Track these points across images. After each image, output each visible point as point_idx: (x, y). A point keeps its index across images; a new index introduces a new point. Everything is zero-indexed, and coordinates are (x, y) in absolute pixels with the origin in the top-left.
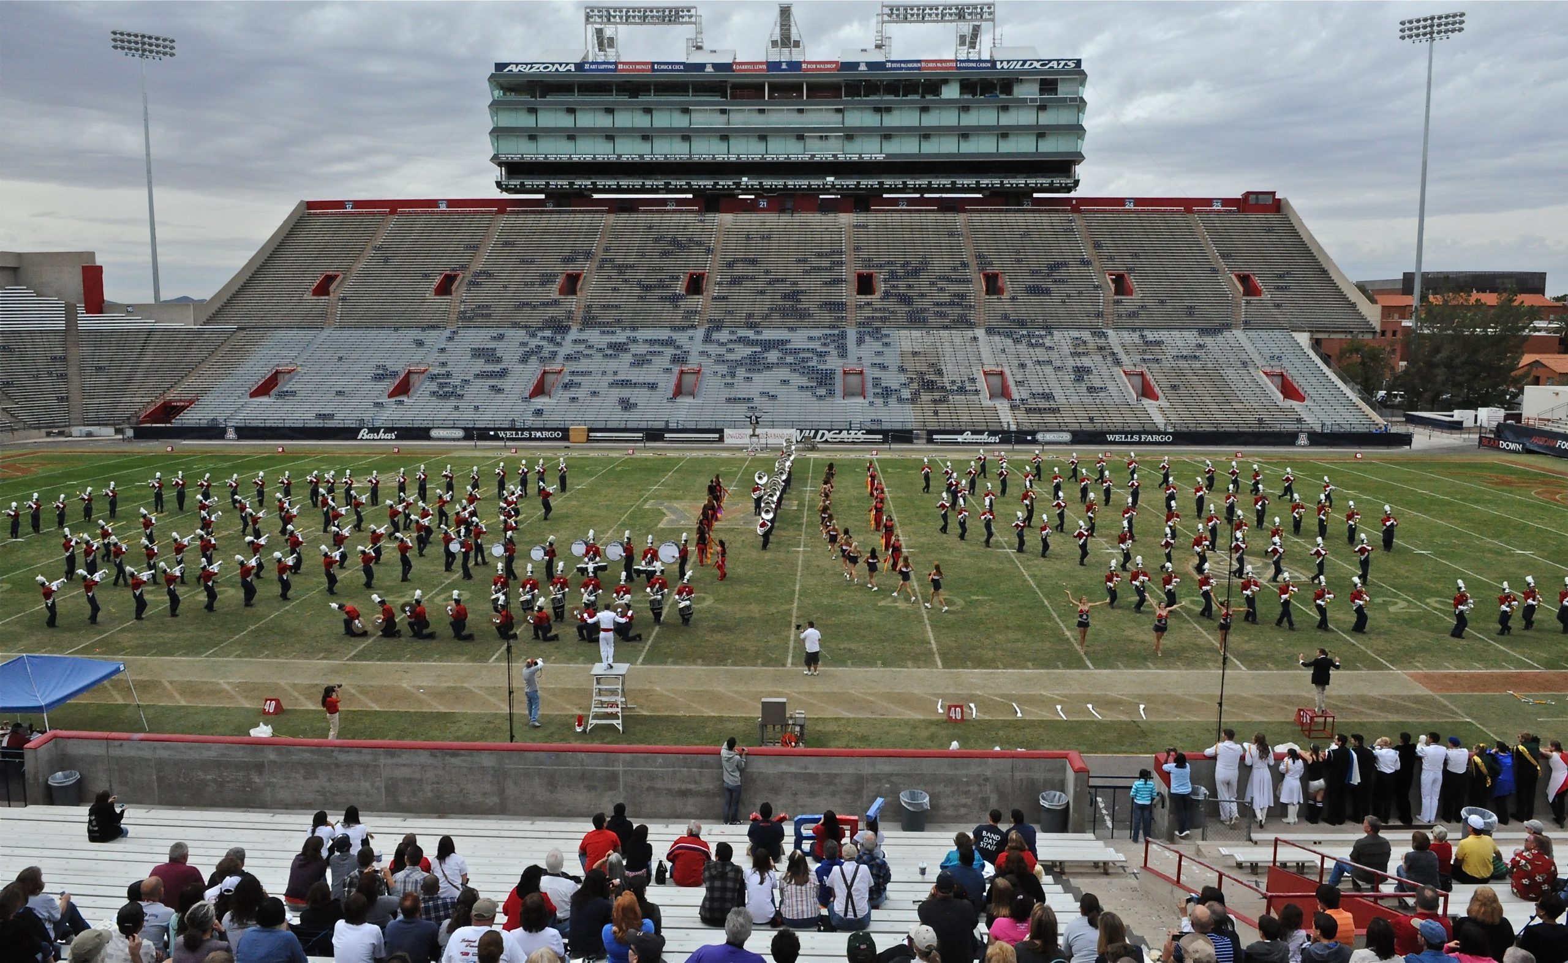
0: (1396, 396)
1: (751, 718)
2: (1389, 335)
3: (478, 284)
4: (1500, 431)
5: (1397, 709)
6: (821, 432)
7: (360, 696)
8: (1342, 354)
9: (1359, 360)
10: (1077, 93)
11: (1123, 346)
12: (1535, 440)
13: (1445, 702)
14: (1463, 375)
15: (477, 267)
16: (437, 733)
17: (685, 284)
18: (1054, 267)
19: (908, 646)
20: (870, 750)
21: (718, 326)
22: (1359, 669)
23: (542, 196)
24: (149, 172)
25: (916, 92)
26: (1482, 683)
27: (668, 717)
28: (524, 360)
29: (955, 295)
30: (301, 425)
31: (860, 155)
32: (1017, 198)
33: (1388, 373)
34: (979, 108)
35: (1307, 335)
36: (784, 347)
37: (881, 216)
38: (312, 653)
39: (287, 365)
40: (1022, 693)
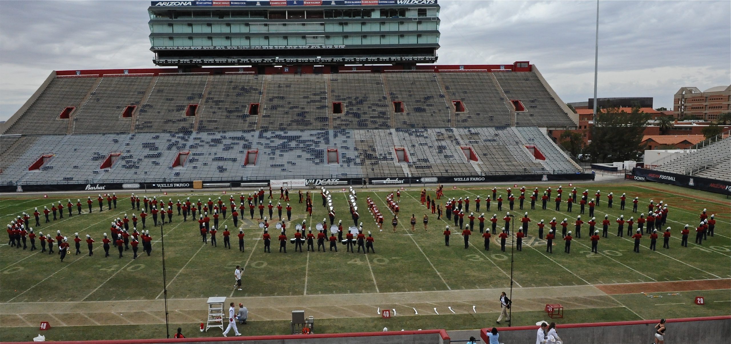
0: (587, 156)
1: (287, 321)
2: (583, 128)
3: (145, 111)
4: (634, 171)
5: (591, 303)
6: (317, 180)
7: (90, 319)
8: (562, 137)
9: (570, 140)
10: (436, 15)
11: (460, 135)
12: (650, 175)
13: (613, 299)
14: (617, 146)
15: (145, 102)
16: (130, 336)
17: (249, 109)
18: (427, 98)
19: (362, 283)
20: (345, 334)
21: (266, 130)
22: (573, 285)
23: (177, 67)
25: (360, 16)
26: (629, 289)
28: (169, 148)
29: (380, 113)
30: (56, 184)
31: (333, 46)
32: (409, 66)
33: (583, 145)
34: (389, 22)
35: (545, 129)
36: (299, 140)
37: (344, 75)
38: (64, 298)
39: (48, 154)
40: (417, 303)
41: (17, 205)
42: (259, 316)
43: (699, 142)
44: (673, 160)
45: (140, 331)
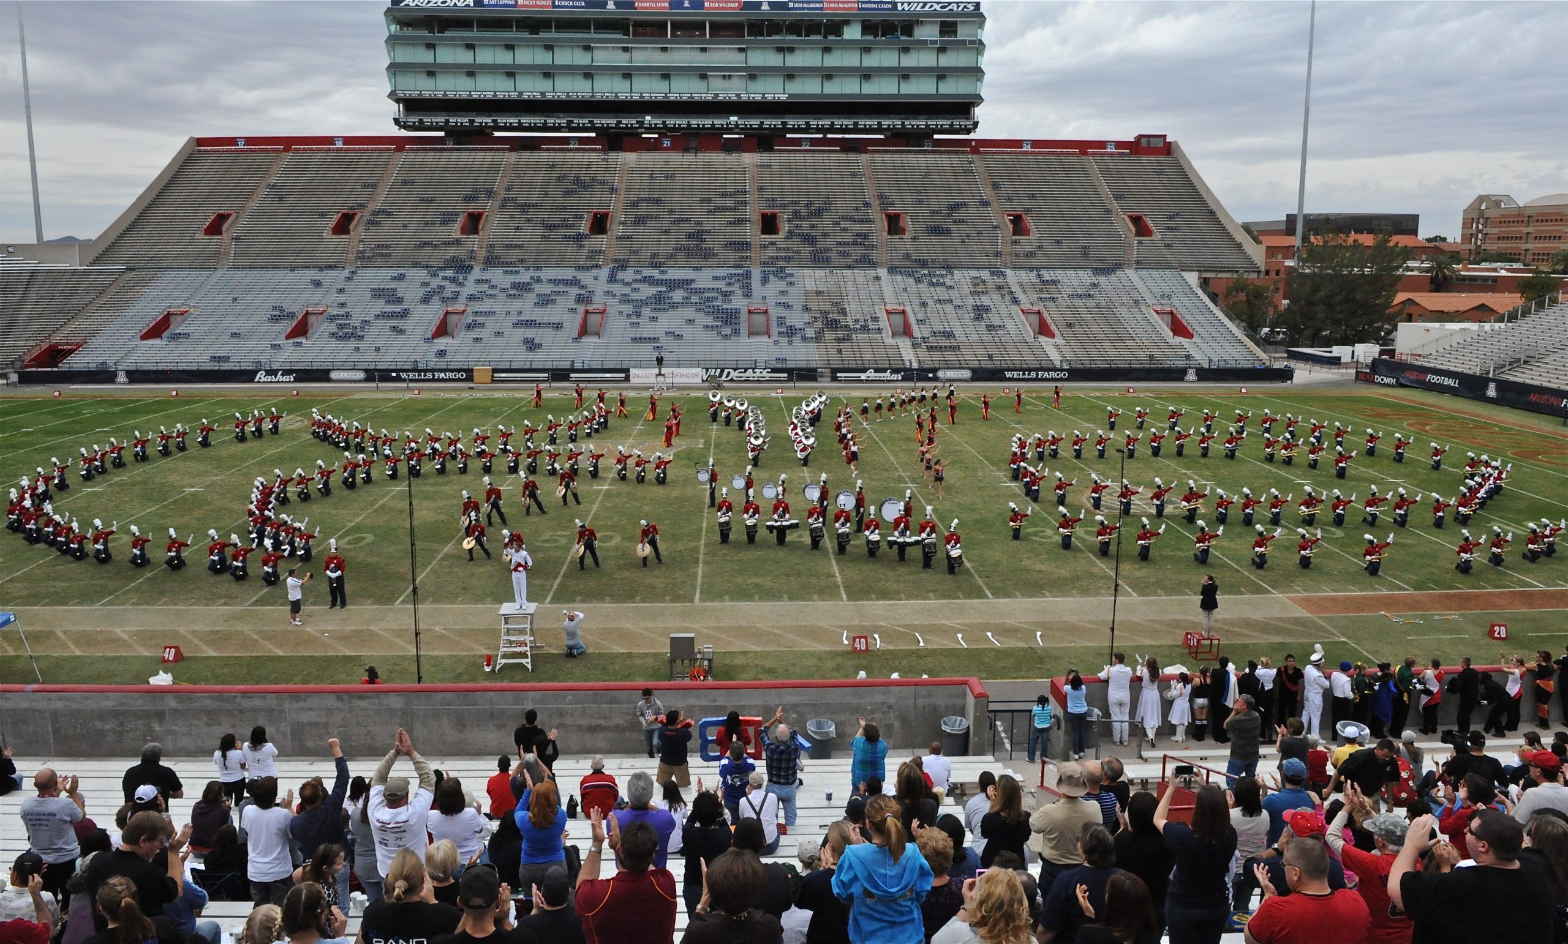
0: (1278, 333)
1: (660, 654)
2: (1273, 274)
3: (377, 223)
4: (1375, 366)
5: (1279, 631)
6: (726, 371)
7: (264, 642)
8: (1229, 292)
9: (1245, 299)
10: (976, 36)
11: (1021, 285)
12: (1407, 374)
13: (1323, 624)
14: (1341, 312)
15: (376, 205)
16: (343, 676)
17: (589, 223)
18: (955, 207)
19: (813, 580)
20: (777, 682)
21: (622, 266)
22: (1241, 593)
23: (442, 134)
24: (28, 107)
25: (819, 33)
26: (1357, 605)
28: (426, 300)
29: (857, 235)
30: (196, 368)
31: (763, 94)
32: (918, 139)
34: (880, 48)
35: (1195, 275)
36: (689, 287)
37: (784, 156)
38: (212, 599)
39: (179, 307)
40: (924, 623)
41: (119, 409)
42: (604, 642)
43: (1511, 309)
44: (1454, 345)
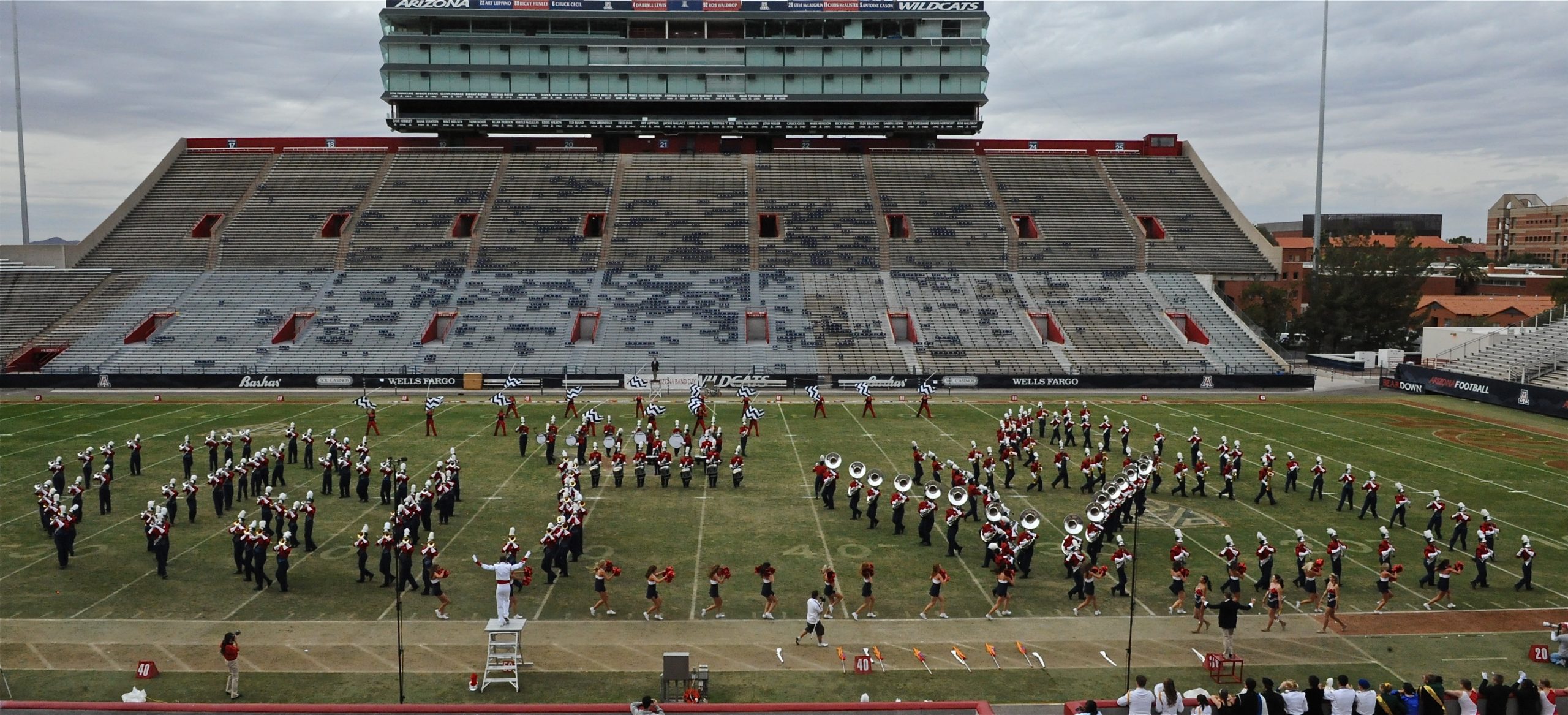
0: (1298, 338)
1: (653, 674)
2: (1290, 276)
3: (368, 226)
4: (1400, 372)
5: (1305, 653)
6: (723, 377)
8: (1245, 296)
9: (1261, 302)
10: (980, 35)
11: (1028, 288)
12: (1433, 380)
13: (1352, 644)
14: (1363, 316)
15: (367, 207)
16: (323, 695)
17: (584, 225)
18: (960, 209)
20: (776, 704)
21: (617, 269)
23: (435, 135)
24: (19, 107)
25: (819, 33)
26: (1387, 624)
27: (566, 674)
28: (416, 303)
29: (859, 238)
30: (180, 373)
31: (763, 95)
32: (921, 140)
33: (1290, 315)
34: (882, 49)
35: (1210, 278)
36: (686, 291)
37: (784, 158)
38: (189, 613)
39: (165, 310)
40: (930, 642)
41: (98, 414)
42: (594, 661)
43: (1542, 312)
44: (1484, 350)
45: (346, 686)
